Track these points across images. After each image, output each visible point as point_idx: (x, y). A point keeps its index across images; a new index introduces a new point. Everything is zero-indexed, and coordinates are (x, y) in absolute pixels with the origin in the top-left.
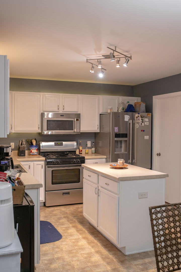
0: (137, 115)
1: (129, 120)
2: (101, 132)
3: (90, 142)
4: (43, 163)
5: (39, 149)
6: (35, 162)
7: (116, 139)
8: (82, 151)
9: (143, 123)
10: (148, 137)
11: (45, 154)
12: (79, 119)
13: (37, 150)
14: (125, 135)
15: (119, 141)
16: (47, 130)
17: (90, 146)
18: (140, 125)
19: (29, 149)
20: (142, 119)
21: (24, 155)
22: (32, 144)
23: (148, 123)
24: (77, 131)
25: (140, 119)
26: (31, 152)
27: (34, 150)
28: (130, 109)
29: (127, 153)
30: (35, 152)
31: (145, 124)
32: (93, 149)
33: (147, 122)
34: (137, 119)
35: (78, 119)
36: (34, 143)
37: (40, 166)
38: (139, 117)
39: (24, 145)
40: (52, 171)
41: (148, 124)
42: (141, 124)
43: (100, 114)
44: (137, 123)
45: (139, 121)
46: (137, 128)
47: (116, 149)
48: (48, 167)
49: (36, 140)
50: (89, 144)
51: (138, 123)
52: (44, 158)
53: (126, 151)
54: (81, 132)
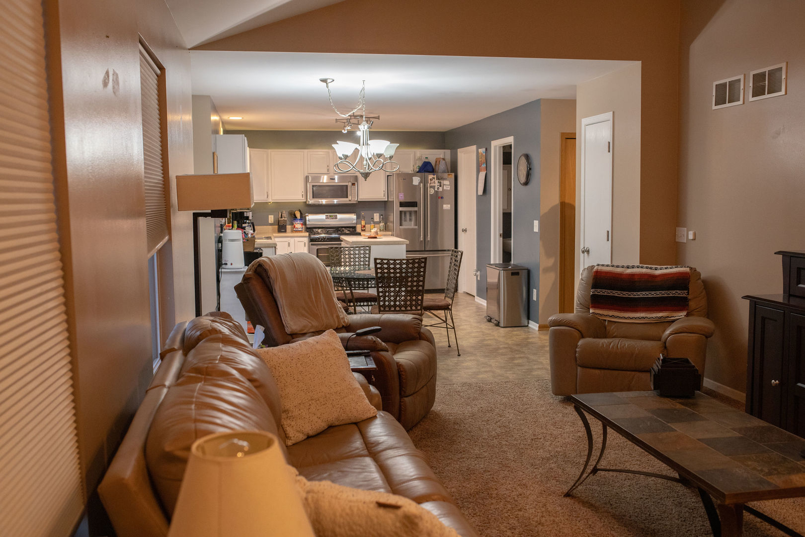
0: (431, 176)
1: (420, 183)
2: (389, 200)
3: (378, 214)
4: (306, 240)
5: (305, 224)
6: (296, 239)
7: (401, 209)
8: (364, 226)
9: (440, 188)
10: (449, 206)
11: (310, 230)
12: (356, 183)
13: (302, 224)
14: (414, 204)
15: (408, 211)
16: (313, 198)
17: (378, 220)
18: (436, 189)
19: (292, 224)
20: (438, 182)
21: (285, 231)
22: (295, 217)
23: (449, 186)
24: (353, 199)
25: (437, 181)
26: (295, 227)
27: (298, 225)
28: (427, 168)
29: (417, 227)
30: (299, 227)
31: (445, 188)
32: (382, 224)
33: (447, 186)
34: (432, 182)
35: (354, 184)
36: (298, 215)
37: (303, 244)
38: (434, 178)
39: (284, 218)
40: (317, 249)
41: (449, 189)
42: (438, 188)
43: (388, 176)
44: (431, 187)
45: (434, 185)
46: (430, 194)
47: (403, 223)
48: (312, 245)
49: (300, 211)
50: (377, 217)
51: (433, 187)
52: (307, 234)
53: (416, 225)
54: (359, 200)
